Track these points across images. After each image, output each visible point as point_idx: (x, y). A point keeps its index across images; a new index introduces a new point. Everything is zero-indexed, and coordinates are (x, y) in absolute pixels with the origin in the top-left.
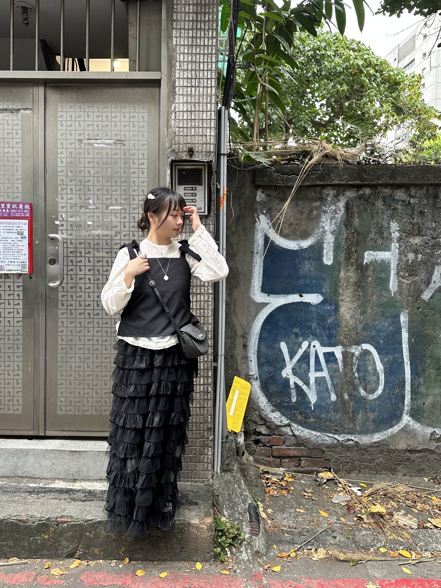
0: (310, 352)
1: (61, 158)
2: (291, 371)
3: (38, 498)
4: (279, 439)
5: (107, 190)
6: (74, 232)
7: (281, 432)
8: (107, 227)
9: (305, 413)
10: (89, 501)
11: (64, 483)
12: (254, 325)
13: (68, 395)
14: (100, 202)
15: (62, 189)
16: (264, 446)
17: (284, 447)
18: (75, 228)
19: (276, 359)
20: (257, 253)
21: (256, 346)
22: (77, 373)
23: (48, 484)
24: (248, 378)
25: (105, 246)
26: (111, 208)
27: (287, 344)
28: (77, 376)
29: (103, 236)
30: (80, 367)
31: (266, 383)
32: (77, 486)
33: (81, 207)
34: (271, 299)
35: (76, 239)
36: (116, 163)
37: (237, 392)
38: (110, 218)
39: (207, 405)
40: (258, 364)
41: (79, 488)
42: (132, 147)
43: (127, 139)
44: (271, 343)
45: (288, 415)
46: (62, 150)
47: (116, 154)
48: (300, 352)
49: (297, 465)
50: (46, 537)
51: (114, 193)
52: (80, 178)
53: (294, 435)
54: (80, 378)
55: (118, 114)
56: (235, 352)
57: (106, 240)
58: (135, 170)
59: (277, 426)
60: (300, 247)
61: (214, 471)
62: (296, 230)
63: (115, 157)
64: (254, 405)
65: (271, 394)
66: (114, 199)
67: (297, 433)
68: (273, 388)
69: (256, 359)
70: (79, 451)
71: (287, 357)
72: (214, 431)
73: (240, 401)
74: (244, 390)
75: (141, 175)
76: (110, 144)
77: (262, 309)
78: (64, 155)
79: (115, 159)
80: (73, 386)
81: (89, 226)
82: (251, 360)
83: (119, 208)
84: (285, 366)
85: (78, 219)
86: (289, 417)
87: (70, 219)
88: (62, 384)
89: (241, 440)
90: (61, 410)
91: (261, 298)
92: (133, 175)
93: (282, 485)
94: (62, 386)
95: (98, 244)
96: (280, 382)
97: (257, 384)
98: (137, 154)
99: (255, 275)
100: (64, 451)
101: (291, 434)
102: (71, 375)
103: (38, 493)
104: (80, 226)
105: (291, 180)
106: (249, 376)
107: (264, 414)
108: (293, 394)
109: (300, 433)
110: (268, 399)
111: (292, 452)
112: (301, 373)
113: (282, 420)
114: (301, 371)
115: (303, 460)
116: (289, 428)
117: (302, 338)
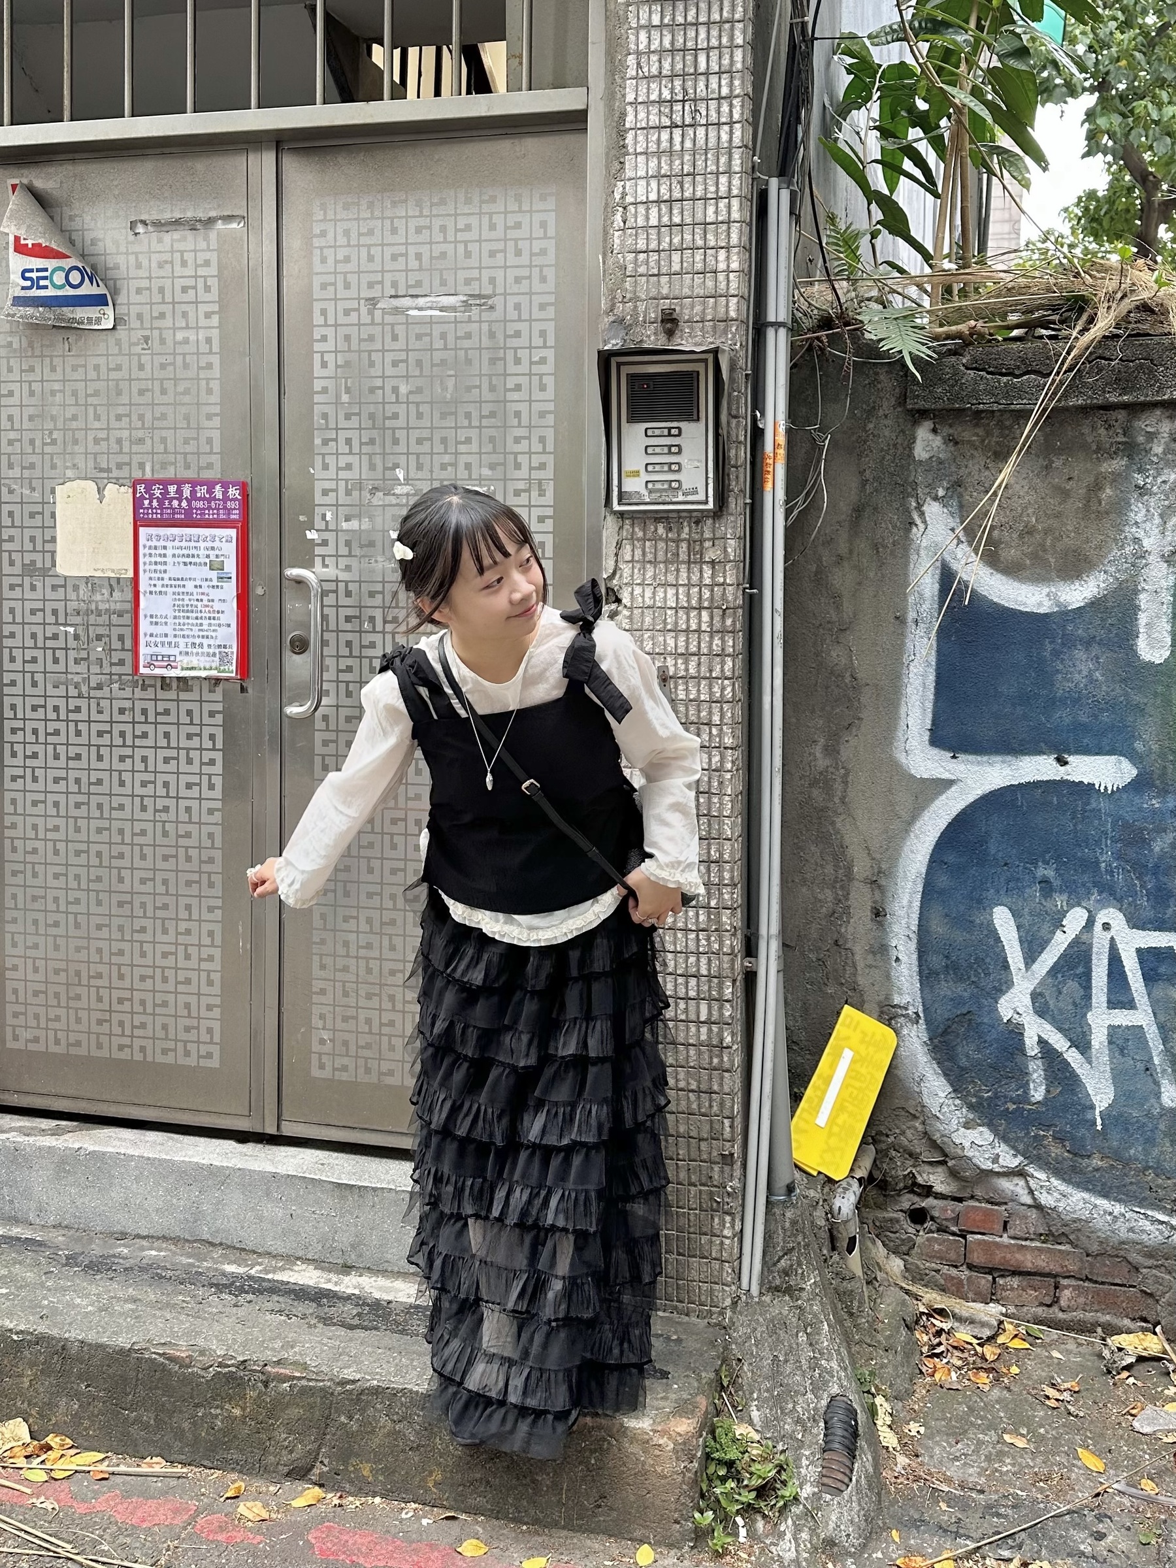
0: (1091, 945)
1: (322, 353)
2: (1027, 1000)
3: (235, 1306)
4: (987, 1213)
5: (444, 441)
6: (354, 563)
7: (995, 1190)
9: (1073, 1138)
10: (366, 1328)
11: (318, 1273)
12: (906, 849)
13: (340, 1025)
14: (424, 474)
15: (325, 442)
16: (942, 1230)
17: (1005, 1239)
18: (357, 551)
19: (980, 961)
20: (916, 622)
21: (915, 916)
22: (362, 963)
23: (275, 1270)
24: (888, 1015)
27: (1016, 914)
28: (362, 972)
30: (369, 946)
31: (945, 1032)
32: (349, 1284)
33: (375, 489)
34: (962, 767)
35: (360, 582)
36: (469, 362)
37: (848, 1054)
39: (721, 1085)
40: (920, 973)
41: (349, 1291)
42: (513, 315)
43: (500, 290)
45: (1017, 1139)
46: (324, 331)
47: (468, 336)
48: (1060, 943)
49: (1048, 1300)
50: (237, 1412)
51: (462, 448)
52: (372, 408)
53: (1038, 1206)
54: (371, 979)
55: (474, 221)
56: (849, 931)
58: (519, 380)
59: (983, 1171)
60: (1058, 604)
61: (739, 1287)
62: (1045, 551)
63: (466, 344)
64: (907, 1099)
65: (963, 1069)
66: (461, 466)
67: (1046, 1199)
68: (967, 1052)
69: (915, 956)
70: (360, 1187)
71: (1014, 955)
72: (744, 1166)
73: (857, 1084)
74: (871, 1050)
75: (537, 395)
76: (453, 309)
77: (932, 800)
78: (330, 345)
79: (466, 350)
80: (352, 1001)
82: (897, 959)
84: (1010, 984)
85: (366, 524)
86: (1021, 1147)
87: (345, 525)
88: (323, 992)
89: (846, 1203)
90: (322, 1067)
91: (929, 764)
92: (515, 396)
93: (983, 1358)
94: (323, 999)
96: (994, 1035)
97: (916, 1037)
98: (525, 334)
99: (909, 690)
100: (320, 1181)
101: (1028, 1200)
102: (345, 969)
103: (242, 1290)
104: (371, 544)
105: (1021, 392)
106: (894, 1006)
107: (939, 1130)
108: (1035, 1076)
109: (1059, 1200)
110: (952, 1085)
111: (1029, 1257)
112: (1060, 1010)
113: (998, 1156)
114: (1061, 1004)
115: (1067, 1287)
116: (1022, 1183)
117: (1065, 897)
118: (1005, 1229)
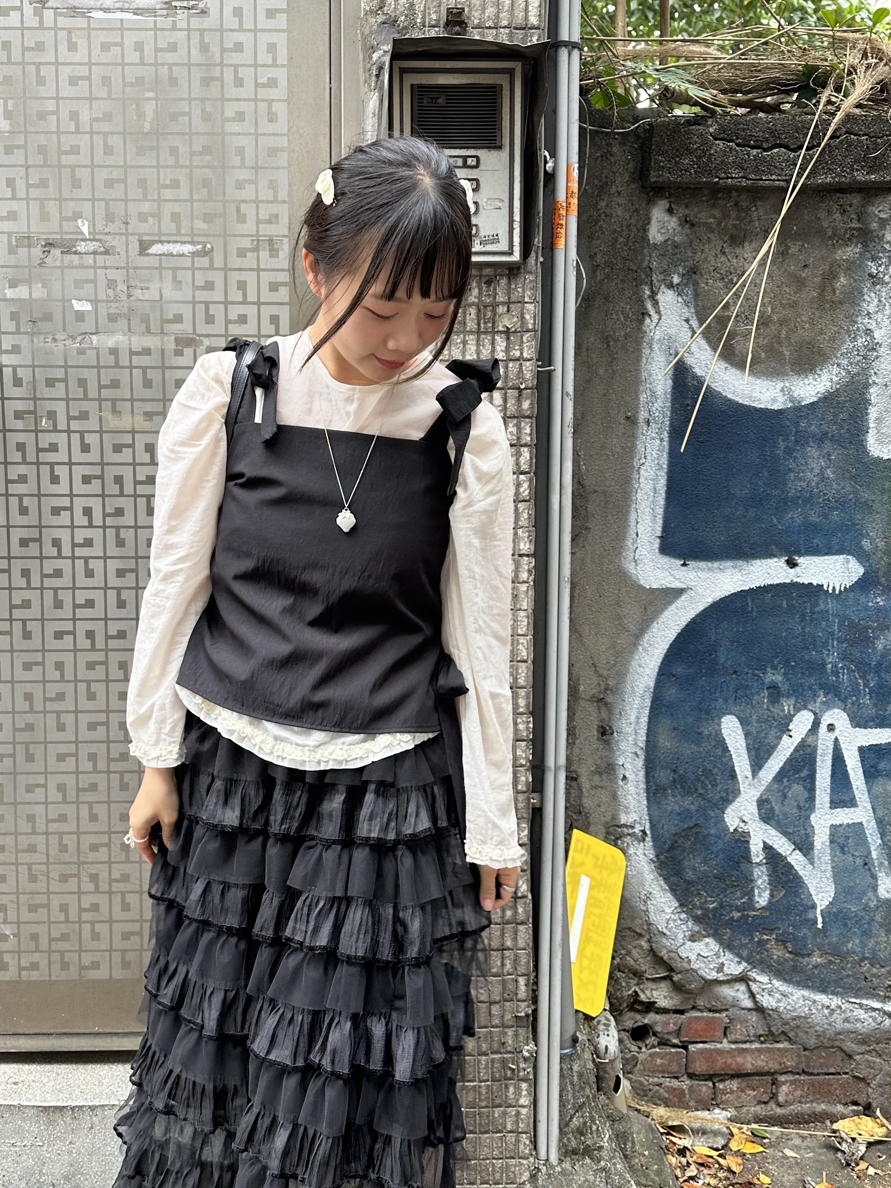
0: (816, 747)
2: (753, 808)
4: (710, 1022)
5: (142, 183)
7: (717, 999)
8: (146, 320)
9: (795, 939)
12: (634, 663)
13: (26, 916)
14: (116, 226)
16: (663, 1043)
17: (725, 1045)
19: (708, 773)
20: (648, 422)
21: (643, 732)
22: (54, 840)
24: (615, 835)
25: (140, 392)
26: (156, 249)
27: (744, 722)
28: (53, 850)
29: (132, 353)
31: (672, 848)
33: (50, 246)
34: (692, 575)
35: (33, 366)
36: (174, 82)
37: (585, 881)
38: (154, 286)
40: (648, 790)
42: (232, 22)
44: (690, 720)
45: (742, 946)
47: (173, 47)
48: (786, 747)
49: (765, 1098)
52: (42, 139)
53: (759, 1009)
54: (67, 858)
57: (144, 369)
58: (243, 106)
59: (706, 981)
60: (792, 399)
61: (537, 1158)
62: (780, 343)
63: (171, 58)
64: (634, 918)
65: (688, 882)
66: (166, 216)
67: (767, 1001)
68: (694, 865)
69: (642, 774)
71: (741, 763)
73: (597, 911)
74: (605, 873)
75: (266, 127)
76: (151, 12)
77: (662, 610)
79: (171, 66)
80: (41, 886)
81: (80, 316)
82: (625, 778)
83: (187, 249)
84: (736, 793)
85: (39, 292)
86: (745, 953)
87: (7, 291)
89: (609, 1040)
90: (4, 967)
91: (659, 573)
92: (236, 127)
93: (730, 1171)
95: (115, 384)
96: (721, 844)
97: (643, 855)
98: (248, 49)
99: (639, 496)
101: (748, 1004)
104: (48, 317)
106: (619, 827)
107: (664, 947)
108: (760, 882)
109: (779, 1001)
110: (678, 900)
111: (749, 1059)
112: (785, 815)
113: (723, 964)
114: (786, 809)
115: (784, 1083)
116: (742, 987)
117: (792, 701)
118: (725, 1034)
